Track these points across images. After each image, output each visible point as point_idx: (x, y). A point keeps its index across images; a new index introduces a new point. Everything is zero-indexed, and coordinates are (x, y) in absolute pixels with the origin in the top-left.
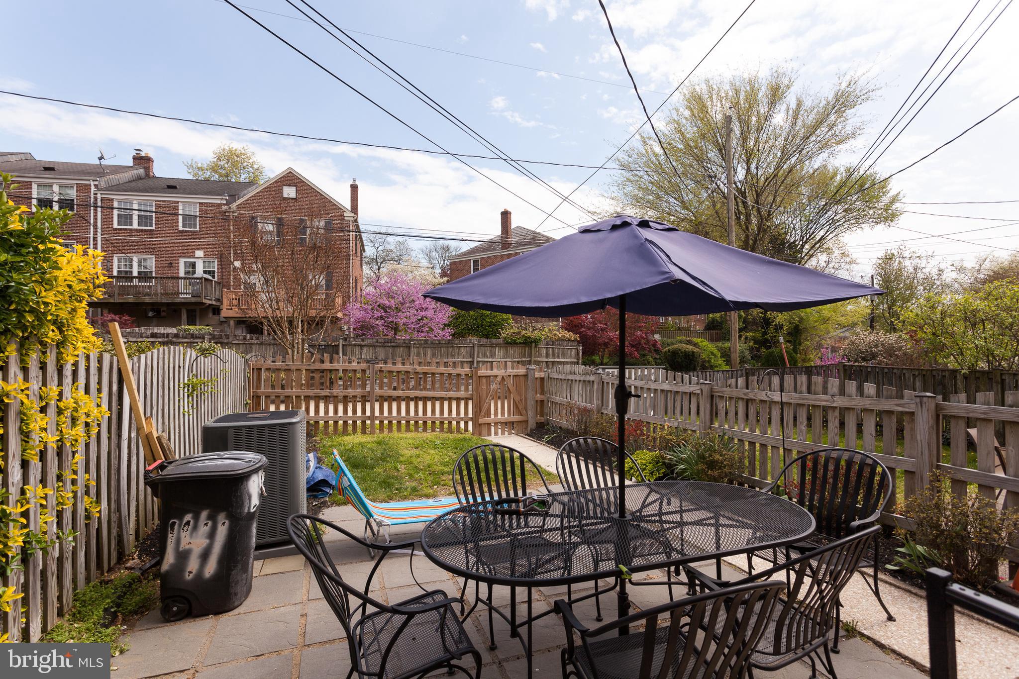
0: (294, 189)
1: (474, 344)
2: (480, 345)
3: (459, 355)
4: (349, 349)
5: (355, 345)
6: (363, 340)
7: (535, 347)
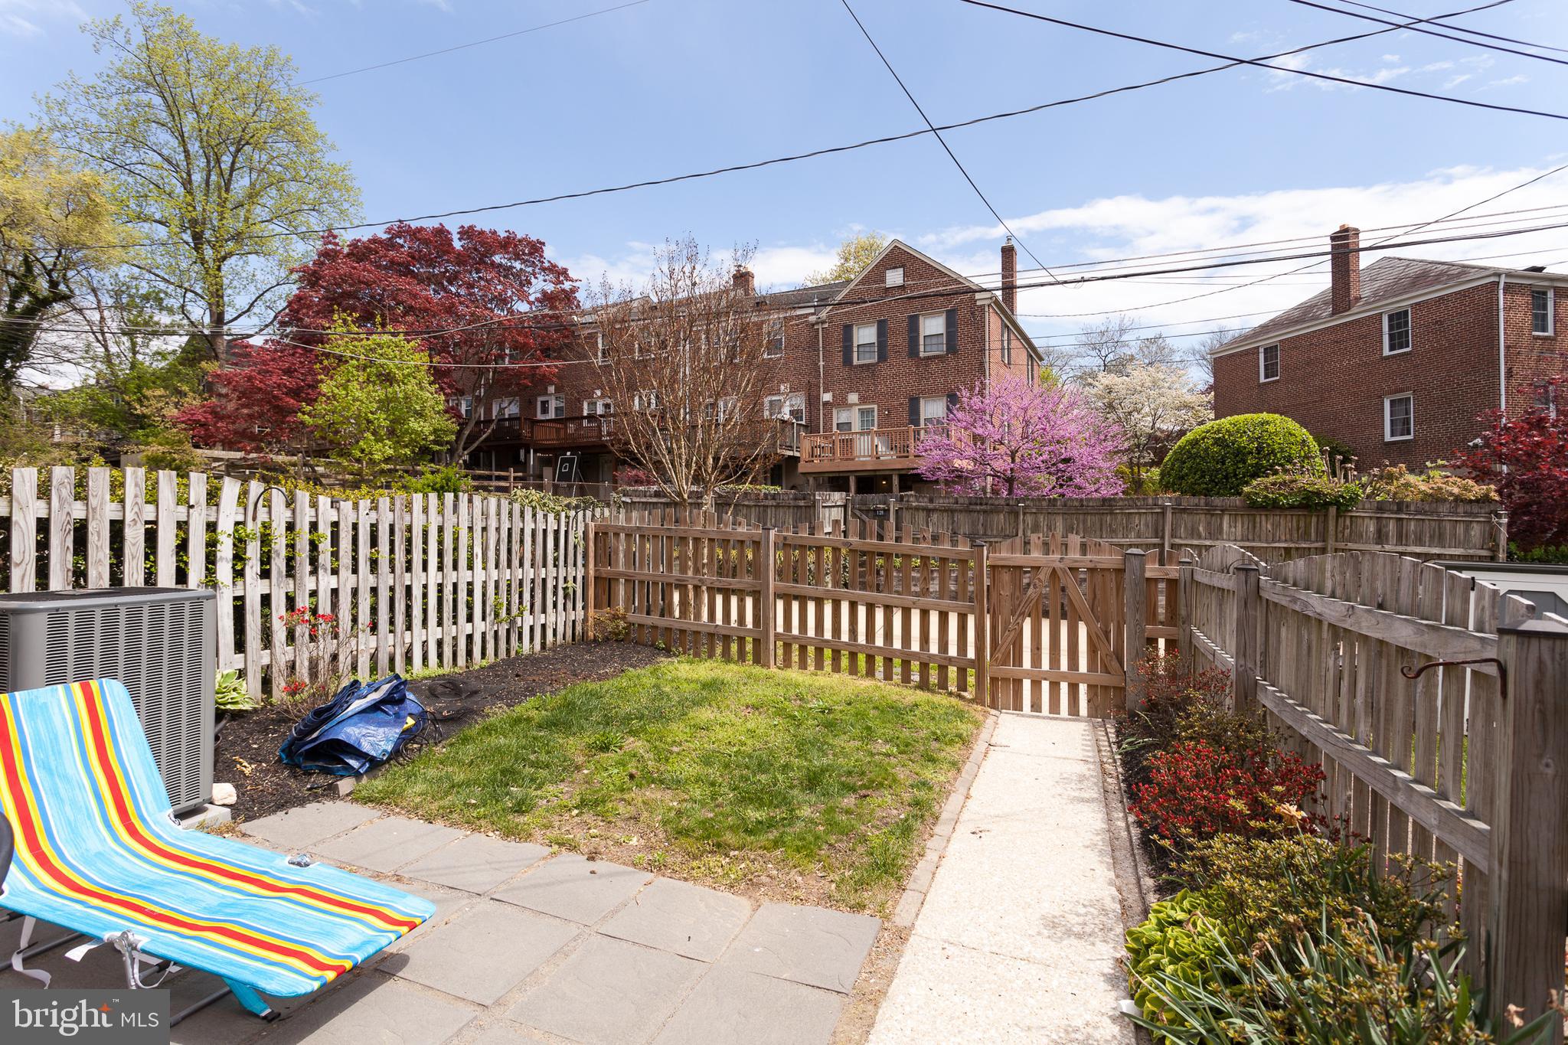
0: (901, 271)
1: (1164, 508)
2: (1179, 510)
3: (1127, 530)
4: (906, 516)
5: (917, 509)
6: (931, 501)
7: (1338, 516)
